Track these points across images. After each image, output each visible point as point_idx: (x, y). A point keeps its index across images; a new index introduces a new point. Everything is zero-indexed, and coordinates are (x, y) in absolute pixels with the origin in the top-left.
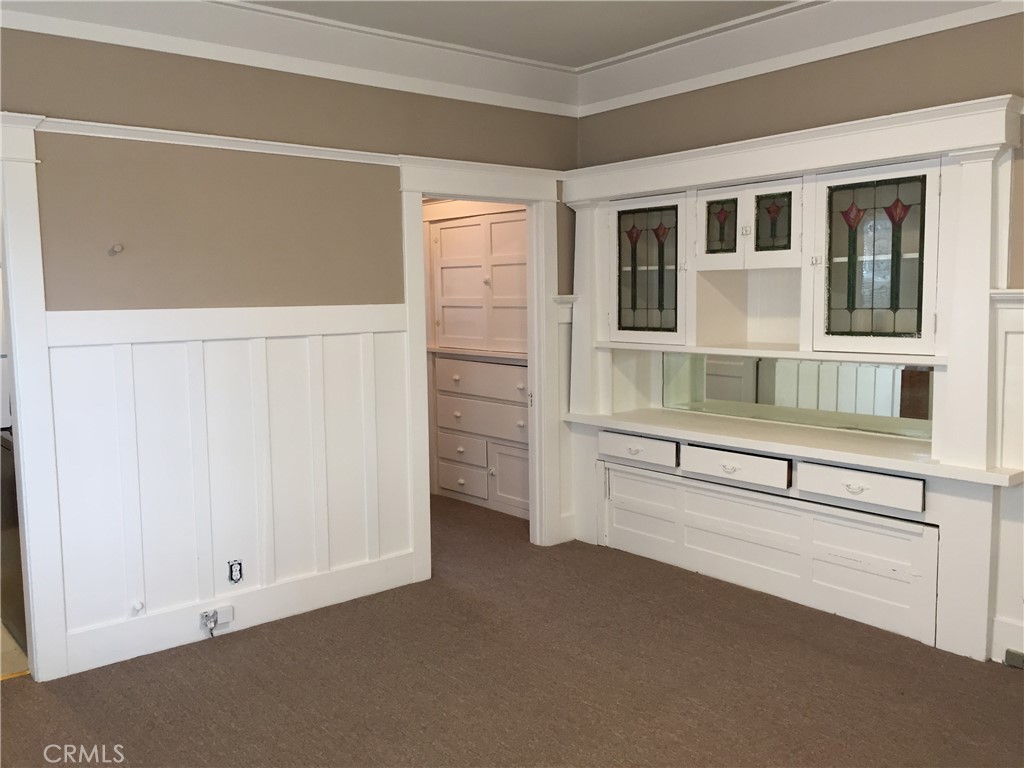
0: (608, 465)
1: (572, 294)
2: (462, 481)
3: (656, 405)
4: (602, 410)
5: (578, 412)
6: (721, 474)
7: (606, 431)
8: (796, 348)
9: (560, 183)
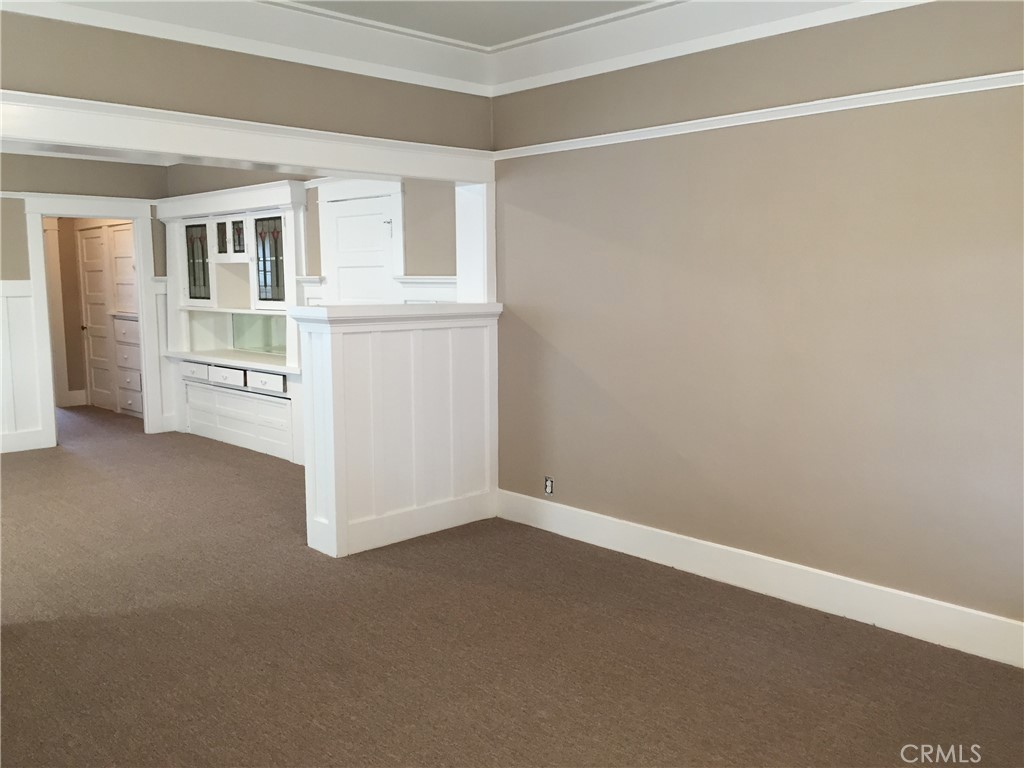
0: (188, 382)
1: (166, 275)
2: (130, 402)
3: (231, 347)
4: (184, 348)
5: (172, 350)
6: (221, 380)
7: (185, 361)
8: (249, 308)
9: (153, 209)
